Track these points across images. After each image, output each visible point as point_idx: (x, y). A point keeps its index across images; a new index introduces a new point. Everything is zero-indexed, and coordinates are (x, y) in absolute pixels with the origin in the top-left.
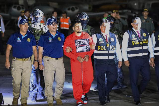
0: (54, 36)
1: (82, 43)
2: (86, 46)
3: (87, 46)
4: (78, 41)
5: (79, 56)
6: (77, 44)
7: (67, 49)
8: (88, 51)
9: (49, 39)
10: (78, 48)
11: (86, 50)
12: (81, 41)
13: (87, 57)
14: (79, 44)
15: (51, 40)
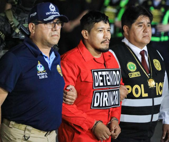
1: (109, 80)
6: (97, 84)
8: (115, 104)
9: (38, 68)
15: (43, 72)
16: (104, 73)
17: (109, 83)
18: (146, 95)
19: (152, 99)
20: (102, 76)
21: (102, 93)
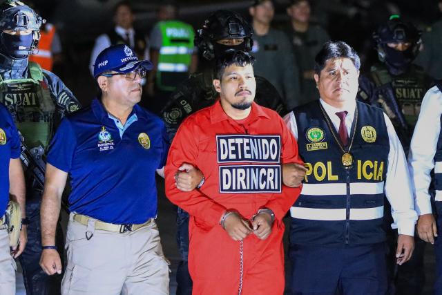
0: (121, 127)
1: (249, 152)
2: (266, 168)
3: (271, 171)
4: (231, 141)
5: (232, 210)
6: (224, 157)
7: (180, 175)
8: (270, 189)
9: (101, 137)
10: (226, 172)
11: (262, 187)
12: (242, 145)
13: (266, 220)
14: (233, 156)
15: (108, 142)
16: (239, 141)
17: (247, 156)
18: (336, 178)
19: (345, 184)
20: (234, 144)
21: (234, 170)
